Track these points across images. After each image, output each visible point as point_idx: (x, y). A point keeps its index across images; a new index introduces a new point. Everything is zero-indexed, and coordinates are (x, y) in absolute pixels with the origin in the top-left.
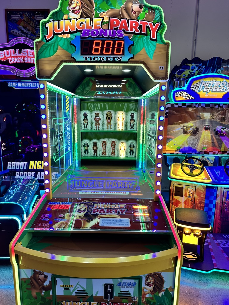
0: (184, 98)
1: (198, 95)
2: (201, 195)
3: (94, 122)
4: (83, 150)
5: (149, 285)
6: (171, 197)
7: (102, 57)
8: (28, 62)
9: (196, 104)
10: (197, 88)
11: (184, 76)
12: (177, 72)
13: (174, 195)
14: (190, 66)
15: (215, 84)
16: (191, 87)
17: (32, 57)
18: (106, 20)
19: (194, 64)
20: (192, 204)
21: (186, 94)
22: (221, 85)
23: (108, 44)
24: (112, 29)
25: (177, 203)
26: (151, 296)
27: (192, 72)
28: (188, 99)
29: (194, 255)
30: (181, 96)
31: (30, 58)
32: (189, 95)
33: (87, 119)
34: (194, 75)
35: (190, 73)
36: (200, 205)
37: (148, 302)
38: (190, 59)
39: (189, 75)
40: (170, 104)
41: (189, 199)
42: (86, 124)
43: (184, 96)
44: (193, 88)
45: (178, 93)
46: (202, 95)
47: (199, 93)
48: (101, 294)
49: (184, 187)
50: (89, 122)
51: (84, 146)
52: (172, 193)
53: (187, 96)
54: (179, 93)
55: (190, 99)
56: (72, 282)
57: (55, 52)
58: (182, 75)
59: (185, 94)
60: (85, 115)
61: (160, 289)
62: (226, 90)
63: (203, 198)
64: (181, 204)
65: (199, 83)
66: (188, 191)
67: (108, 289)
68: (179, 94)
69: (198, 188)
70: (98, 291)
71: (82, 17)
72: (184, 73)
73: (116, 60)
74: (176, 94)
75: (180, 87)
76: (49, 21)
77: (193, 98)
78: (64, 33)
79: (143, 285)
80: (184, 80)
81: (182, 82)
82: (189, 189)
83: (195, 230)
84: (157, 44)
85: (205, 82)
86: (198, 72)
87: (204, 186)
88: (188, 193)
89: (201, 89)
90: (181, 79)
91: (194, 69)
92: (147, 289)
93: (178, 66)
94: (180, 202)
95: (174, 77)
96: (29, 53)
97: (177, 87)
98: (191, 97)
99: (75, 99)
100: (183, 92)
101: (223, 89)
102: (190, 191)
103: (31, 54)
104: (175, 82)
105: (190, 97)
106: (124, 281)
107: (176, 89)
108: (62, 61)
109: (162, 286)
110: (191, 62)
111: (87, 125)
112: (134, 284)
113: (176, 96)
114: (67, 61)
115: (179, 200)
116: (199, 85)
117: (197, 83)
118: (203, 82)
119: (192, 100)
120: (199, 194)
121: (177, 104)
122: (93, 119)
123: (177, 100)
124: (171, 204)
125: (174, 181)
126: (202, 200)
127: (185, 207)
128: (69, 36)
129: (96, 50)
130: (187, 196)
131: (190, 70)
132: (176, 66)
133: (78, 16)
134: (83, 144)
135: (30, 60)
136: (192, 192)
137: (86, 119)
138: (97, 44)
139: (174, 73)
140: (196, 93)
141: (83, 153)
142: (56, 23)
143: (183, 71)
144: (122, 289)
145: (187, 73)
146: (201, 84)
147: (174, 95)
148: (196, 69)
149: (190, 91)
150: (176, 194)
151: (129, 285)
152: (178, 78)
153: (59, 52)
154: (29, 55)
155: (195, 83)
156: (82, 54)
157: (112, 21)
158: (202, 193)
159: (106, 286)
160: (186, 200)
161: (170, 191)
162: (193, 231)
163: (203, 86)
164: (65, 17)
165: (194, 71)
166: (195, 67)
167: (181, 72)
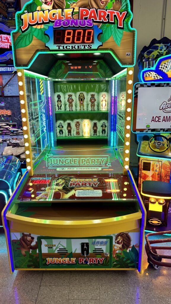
0: (153, 78)
1: (166, 75)
2: (167, 169)
3: (68, 103)
4: (58, 131)
5: (118, 243)
6: (140, 172)
7: (73, 45)
8: (2, 47)
9: (165, 84)
10: (165, 68)
11: (153, 56)
12: (146, 53)
13: (142, 170)
14: (158, 46)
16: (159, 67)
17: (6, 42)
18: (76, 10)
19: (163, 44)
20: (158, 177)
21: (155, 74)
23: (79, 33)
24: (82, 19)
25: (146, 176)
26: (120, 252)
27: (161, 52)
28: (156, 79)
29: (159, 220)
30: (150, 76)
31: (4, 43)
32: (157, 75)
33: (61, 101)
34: (162, 55)
35: (158, 53)
36: (166, 178)
37: (118, 256)
38: (158, 39)
39: (157, 55)
40: (139, 84)
41: (155, 173)
42: (59, 105)
43: (153, 76)
44: (161, 68)
45: (146, 73)
46: (170, 74)
47: (167, 73)
48: (79, 251)
49: (152, 162)
50: (63, 103)
51: (59, 127)
52: (140, 168)
53: (155, 76)
54: (148, 73)
55: (159, 78)
56: (55, 242)
57: (30, 42)
58: (151, 55)
59: (153, 74)
60: (59, 97)
61: (128, 246)
63: (168, 171)
64: (148, 177)
65: (167, 63)
66: (155, 166)
67: (85, 247)
68: (148, 75)
69: (164, 163)
70: (76, 249)
71: (54, 8)
72: (153, 53)
73: (86, 48)
74: (145, 74)
75: (149, 67)
76: (24, 13)
77: (161, 78)
78: (38, 24)
79: (114, 243)
80: (153, 60)
81: (151, 63)
82: (156, 164)
83: (159, 199)
84: (124, 31)
86: (167, 52)
87: (169, 161)
88: (155, 168)
89: (169, 69)
90: (150, 59)
91: (163, 49)
92: (117, 247)
93: (147, 46)
94: (148, 176)
95: (143, 58)
96: (3, 38)
97: (146, 67)
99: (49, 82)
100: (151, 72)
102: (157, 166)
103: (4, 39)
104: (145, 63)
105: (158, 76)
106: (97, 240)
107: (145, 69)
108: (38, 51)
109: (129, 244)
110: (159, 42)
111: (61, 106)
112: (106, 243)
113: (145, 76)
114: (41, 50)
115: (147, 174)
116: (167, 65)
117: (165, 63)
119: (160, 80)
120: (165, 168)
122: (66, 101)
123: (146, 79)
124: (139, 178)
125: (142, 158)
126: (168, 173)
127: (152, 179)
128: (43, 26)
129: (68, 39)
130: (154, 171)
131: (159, 50)
132: (145, 47)
133: (50, 7)
134: (58, 125)
135: (4, 45)
136: (158, 167)
137: (59, 100)
138: (69, 34)
139: (143, 53)
140: (164, 73)
141: (58, 134)
142: (31, 14)
143: (152, 52)
144: (96, 247)
145: (155, 53)
146: (169, 64)
147: (143, 75)
148: (165, 49)
149: (158, 71)
150: (144, 169)
151: (102, 243)
152: (147, 58)
153: (34, 42)
154: (3, 40)
155: (163, 63)
156: (55, 43)
157: (82, 11)
158: (167, 167)
159: (83, 245)
160: (153, 174)
161: (138, 166)
162: (157, 200)
164: (38, 8)
165: (162, 51)
166: (164, 47)
167: (150, 52)
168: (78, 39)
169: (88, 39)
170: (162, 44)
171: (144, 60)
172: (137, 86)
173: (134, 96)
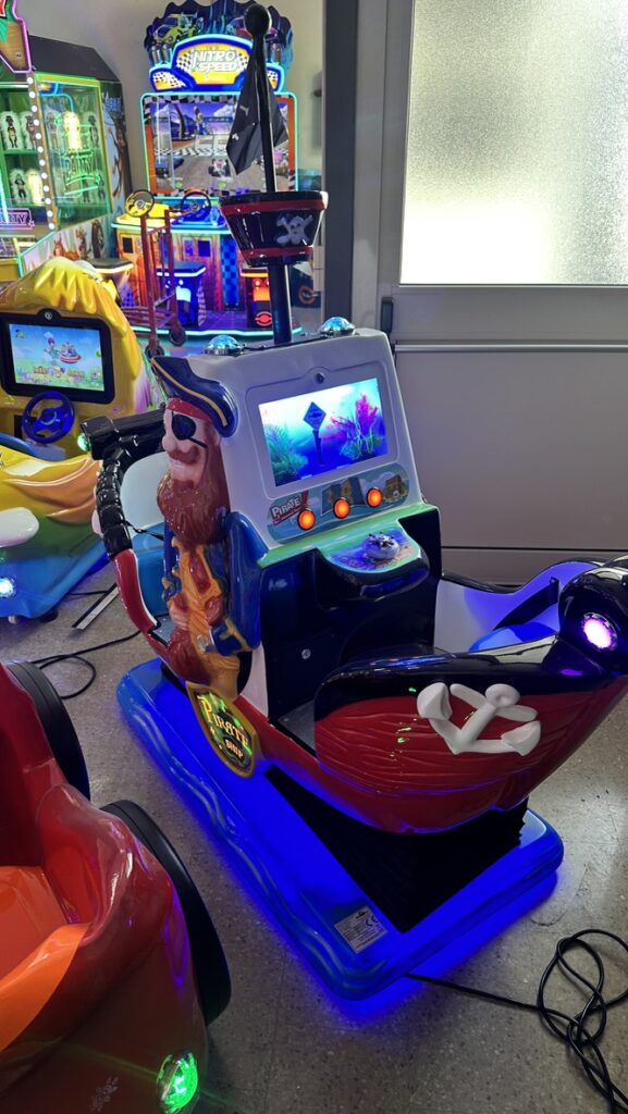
3: (27, 134)
4: (16, 191)
9: (196, 96)
11: (170, 39)
12: (157, 31)
13: (122, 252)
14: (176, 19)
15: (217, 56)
19: (185, 13)
22: (227, 58)
27: (183, 30)
33: (13, 129)
34: (186, 36)
35: (179, 33)
39: (178, 37)
40: (151, 96)
42: (13, 138)
49: (133, 237)
50: (18, 134)
51: (16, 182)
52: (119, 248)
58: (165, 37)
62: (238, 67)
72: (169, 34)
75: (162, 63)
81: (165, 53)
84: (8, 22)
86: (194, 31)
91: (186, 25)
93: (161, 17)
95: (152, 42)
97: (158, 62)
101: (233, 67)
104: (155, 54)
110: (179, 10)
111: (16, 140)
118: (196, 53)
121: (162, 97)
122: (24, 129)
125: (120, 229)
131: (179, 27)
132: (157, 18)
137: (11, 129)
139: (153, 33)
141: (17, 197)
143: (168, 30)
145: (174, 32)
148: (189, 25)
150: (125, 251)
152: (158, 44)
155: (181, 55)
160: (138, 259)
163: (197, 61)
165: (185, 29)
166: (187, 20)
167: (164, 32)
170: (183, 15)
171: (153, 48)
172: (147, 101)
173: (144, 121)
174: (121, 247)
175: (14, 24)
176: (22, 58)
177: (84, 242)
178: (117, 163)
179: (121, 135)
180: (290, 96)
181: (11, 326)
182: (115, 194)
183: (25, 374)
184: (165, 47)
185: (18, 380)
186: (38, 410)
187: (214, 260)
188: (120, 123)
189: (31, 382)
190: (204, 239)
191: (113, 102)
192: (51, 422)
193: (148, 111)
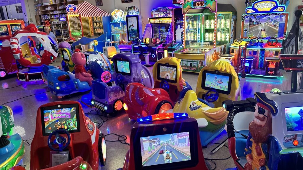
0: (251, 12)
1: (257, 10)
5: (200, 64)
7: (198, 7)
9: (258, 14)
15: (266, 4)
20: (237, 56)
22: (269, 4)
30: (249, 11)
46: (260, 10)
56: (184, 62)
59: (251, 10)
62: (272, 6)
66: (236, 51)
73: (202, 7)
75: (250, 7)
79: (199, 64)
84: (213, 2)
85: (261, 4)
97: (248, 7)
98: (254, 11)
99: (203, 16)
101: (270, 6)
104: (248, 5)
107: (248, 8)
108: (189, 9)
109: (203, 64)
113: (247, 11)
118: (260, 4)
119: (254, 13)
121: (248, 15)
123: (248, 13)
128: (191, 2)
130: (235, 53)
144: (194, 65)
149: (253, 9)
153: (188, 6)
155: (255, 5)
156: (193, 6)
159: (191, 64)
160: (235, 55)
163: (260, 6)
168: (200, 5)
169: (203, 4)
171: (248, 3)
172: (244, 16)
173: (242, 21)
174: (231, 52)
175: (215, 2)
176: (215, 9)
177: (221, 50)
178: (233, 31)
179: (235, 24)
180: (287, 13)
181: (207, 73)
182: (231, 38)
183: (208, 85)
184: (251, 3)
185: (206, 86)
186: (209, 94)
187: (257, 56)
188: (235, 21)
189: (209, 87)
190: (255, 50)
191: (234, 17)
192: (212, 97)
193: (244, 18)
